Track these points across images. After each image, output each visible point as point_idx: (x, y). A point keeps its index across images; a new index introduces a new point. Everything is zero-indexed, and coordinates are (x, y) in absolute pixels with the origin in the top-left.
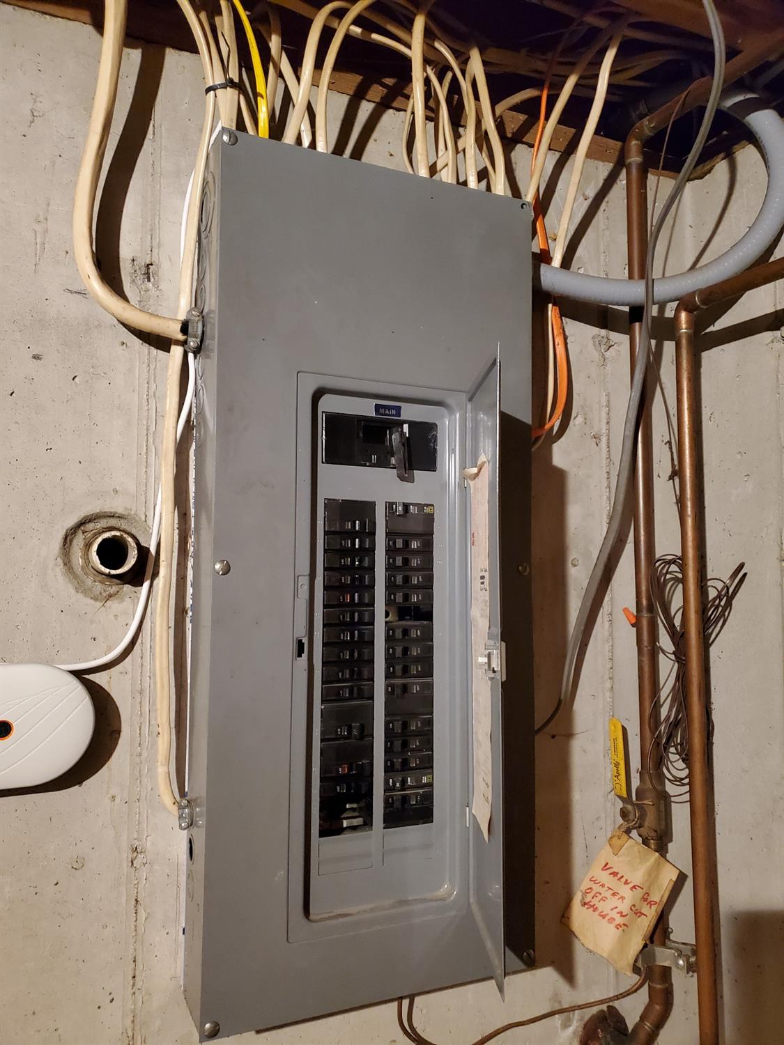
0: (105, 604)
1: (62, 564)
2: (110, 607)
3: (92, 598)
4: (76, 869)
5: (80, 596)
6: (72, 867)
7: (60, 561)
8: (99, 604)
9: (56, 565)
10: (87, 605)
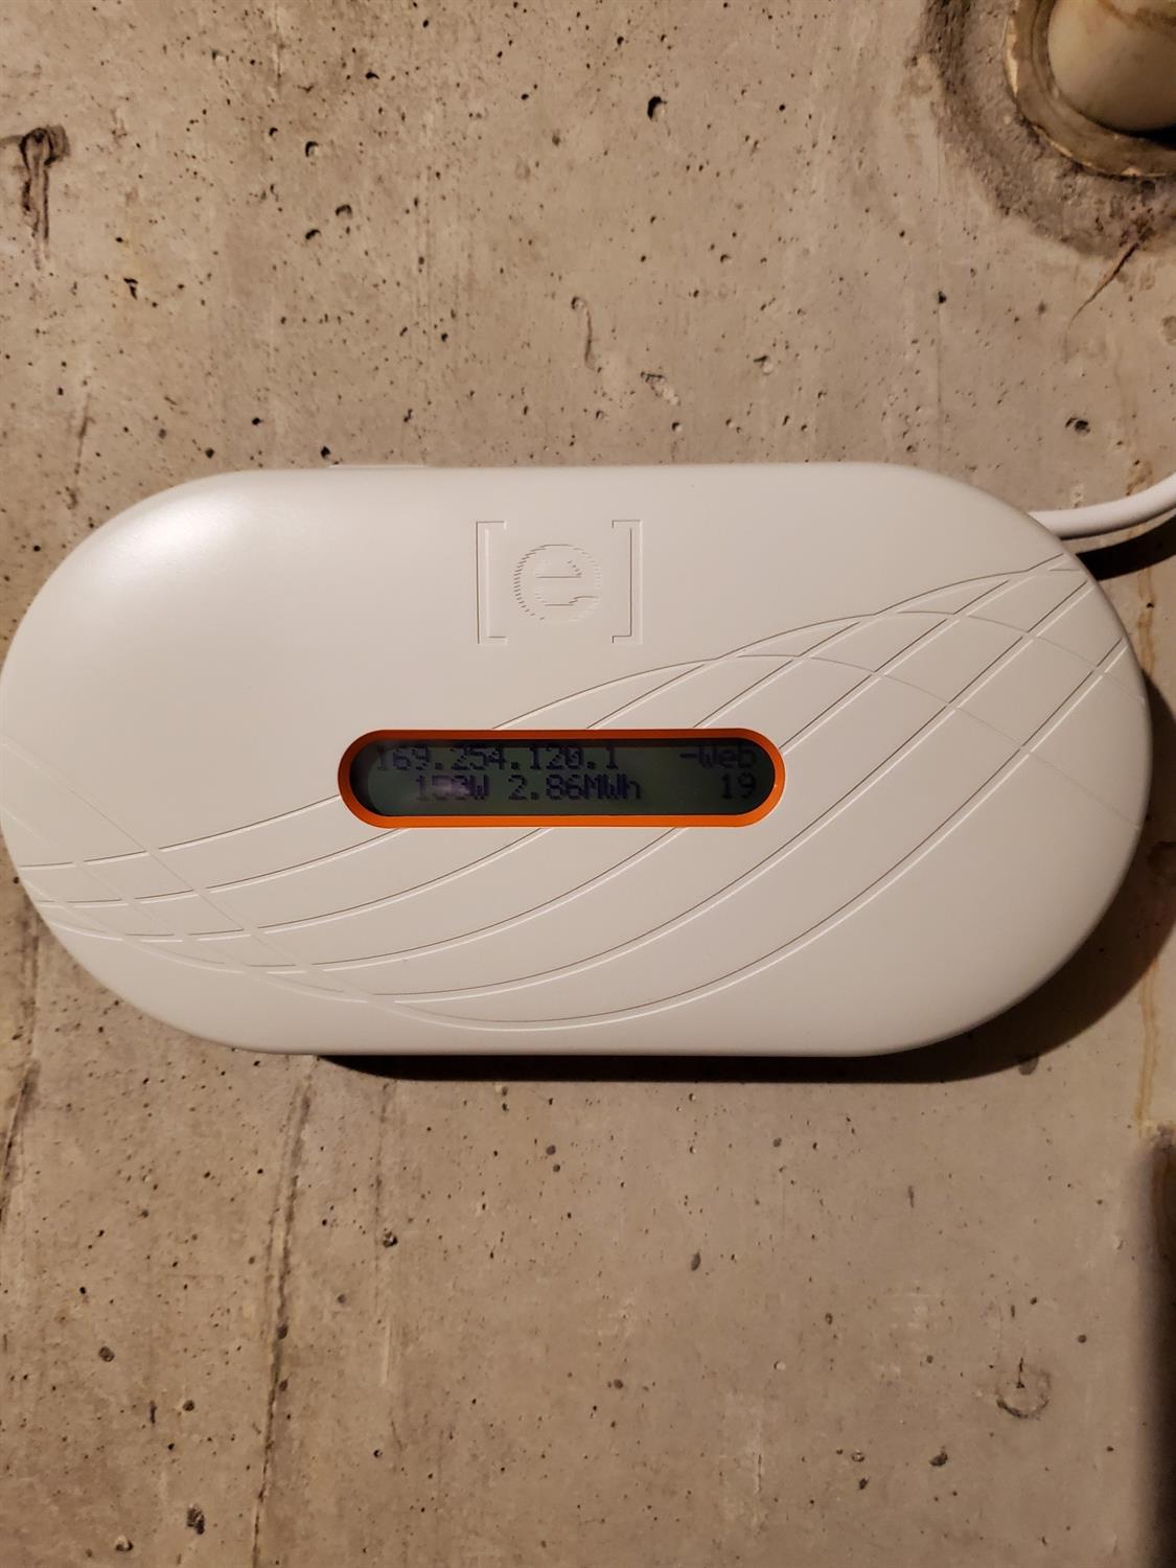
0: (1126, 268)
1: (937, 86)
2: (1147, 282)
3: (1065, 240)
4: (1016, 1414)
5: (1016, 228)
6: (1002, 1405)
7: (927, 68)
8: (1096, 268)
9: (913, 88)
10: (1046, 268)
